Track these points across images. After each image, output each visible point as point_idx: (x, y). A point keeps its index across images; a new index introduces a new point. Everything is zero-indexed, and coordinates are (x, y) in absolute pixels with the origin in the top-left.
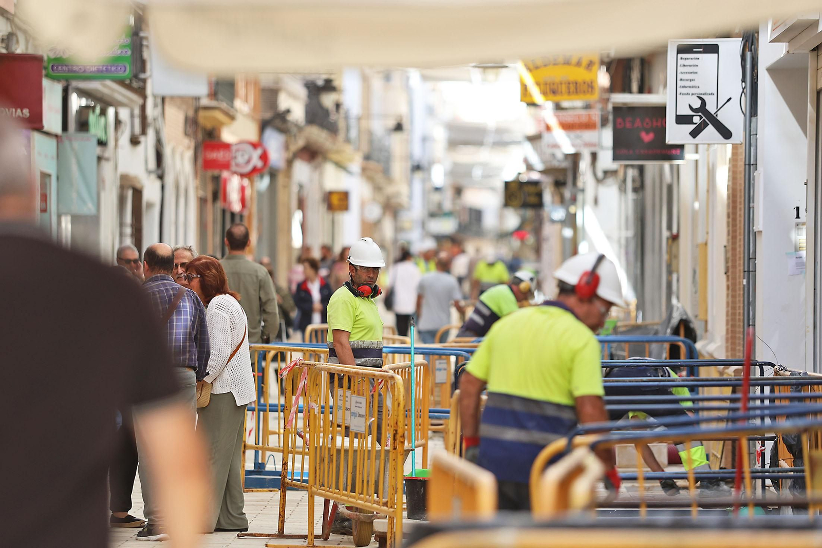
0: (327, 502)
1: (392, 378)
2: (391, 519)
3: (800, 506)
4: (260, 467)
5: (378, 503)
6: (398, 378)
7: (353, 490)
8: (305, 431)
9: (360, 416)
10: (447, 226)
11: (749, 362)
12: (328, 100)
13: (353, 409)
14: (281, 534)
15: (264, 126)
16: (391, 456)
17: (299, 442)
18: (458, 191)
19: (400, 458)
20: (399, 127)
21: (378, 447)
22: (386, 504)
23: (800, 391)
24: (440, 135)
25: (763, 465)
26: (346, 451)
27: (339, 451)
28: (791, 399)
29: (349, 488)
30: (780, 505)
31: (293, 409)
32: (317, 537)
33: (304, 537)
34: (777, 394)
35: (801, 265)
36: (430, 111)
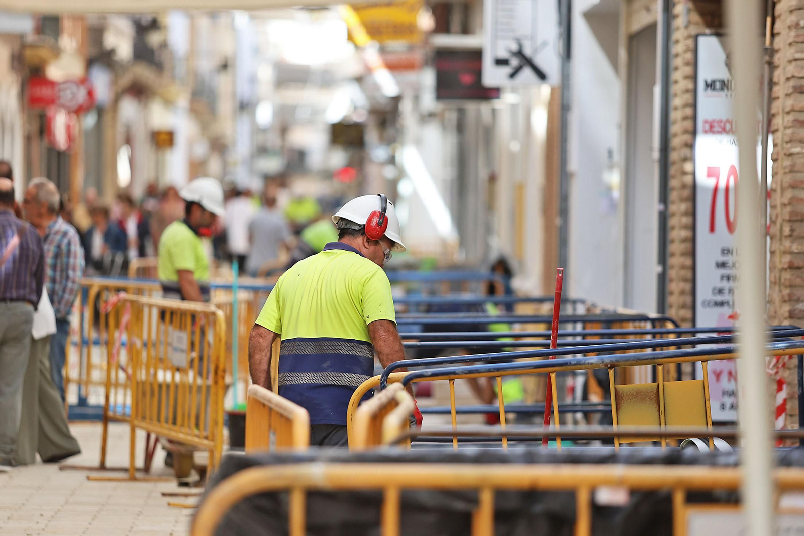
0: (148, 436)
1: (214, 314)
2: (211, 452)
3: (607, 439)
4: (83, 402)
5: (198, 436)
6: (220, 314)
7: (174, 423)
8: (127, 365)
9: (182, 351)
10: (273, 165)
11: (560, 299)
12: (154, 39)
13: (176, 344)
14: (102, 467)
15: (90, 63)
16: (212, 390)
17: (122, 376)
18: (284, 130)
19: (221, 392)
20: (224, 66)
21: (199, 381)
22: (206, 438)
23: (609, 328)
24: (266, 74)
25: (574, 399)
26: (168, 386)
27: (160, 386)
28: (602, 335)
29: (171, 421)
30: (588, 438)
31: (117, 344)
32: (138, 470)
33: (125, 470)
34: (588, 331)
35: (612, 205)
36: (257, 51)
